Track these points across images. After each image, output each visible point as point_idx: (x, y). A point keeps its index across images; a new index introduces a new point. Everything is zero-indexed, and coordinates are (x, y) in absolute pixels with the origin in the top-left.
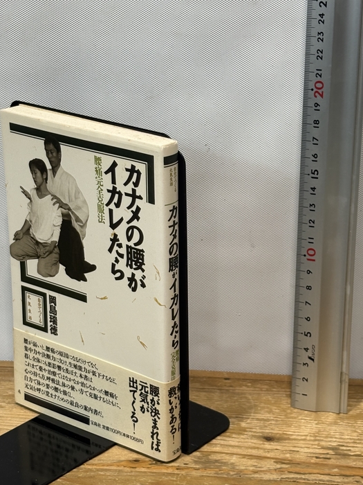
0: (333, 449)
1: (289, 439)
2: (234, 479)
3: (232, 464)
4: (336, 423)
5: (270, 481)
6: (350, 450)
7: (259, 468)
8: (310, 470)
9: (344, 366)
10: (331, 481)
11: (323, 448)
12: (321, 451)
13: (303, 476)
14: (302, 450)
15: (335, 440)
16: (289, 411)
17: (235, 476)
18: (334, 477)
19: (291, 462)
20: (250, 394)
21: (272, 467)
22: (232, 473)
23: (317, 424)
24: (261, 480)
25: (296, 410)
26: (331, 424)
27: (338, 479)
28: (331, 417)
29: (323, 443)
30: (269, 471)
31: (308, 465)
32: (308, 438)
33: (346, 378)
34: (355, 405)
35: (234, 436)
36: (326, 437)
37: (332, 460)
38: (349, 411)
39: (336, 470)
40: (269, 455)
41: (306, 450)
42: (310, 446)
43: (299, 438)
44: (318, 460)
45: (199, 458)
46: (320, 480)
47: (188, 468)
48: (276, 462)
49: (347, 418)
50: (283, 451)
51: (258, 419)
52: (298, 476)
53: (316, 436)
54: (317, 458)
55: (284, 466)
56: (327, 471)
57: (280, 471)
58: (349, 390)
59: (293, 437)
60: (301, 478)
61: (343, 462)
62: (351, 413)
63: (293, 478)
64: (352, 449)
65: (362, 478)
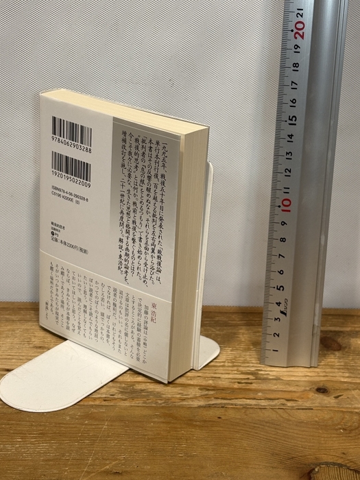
0: (252, 373)
2: (163, 407)
4: (249, 349)
6: (268, 374)
7: (186, 395)
8: (236, 396)
10: (258, 405)
11: (243, 373)
12: (242, 376)
13: (230, 402)
14: (223, 376)
15: (252, 365)
17: (163, 405)
18: (260, 401)
19: (215, 388)
21: (198, 394)
23: (231, 351)
24: (190, 408)
26: (245, 350)
27: (263, 403)
29: (242, 369)
30: (196, 398)
31: (233, 390)
32: (226, 364)
36: (242, 363)
37: (253, 384)
39: (260, 394)
40: (192, 382)
41: (227, 376)
42: (230, 372)
43: (218, 364)
44: (240, 385)
45: (123, 388)
46: (246, 405)
47: (115, 399)
48: (201, 389)
50: (205, 378)
52: (226, 402)
53: (234, 362)
54: (239, 383)
55: (212, 393)
56: (252, 395)
57: (207, 397)
60: (228, 404)
61: (264, 386)
63: (221, 404)
64: (270, 373)
65: (288, 400)
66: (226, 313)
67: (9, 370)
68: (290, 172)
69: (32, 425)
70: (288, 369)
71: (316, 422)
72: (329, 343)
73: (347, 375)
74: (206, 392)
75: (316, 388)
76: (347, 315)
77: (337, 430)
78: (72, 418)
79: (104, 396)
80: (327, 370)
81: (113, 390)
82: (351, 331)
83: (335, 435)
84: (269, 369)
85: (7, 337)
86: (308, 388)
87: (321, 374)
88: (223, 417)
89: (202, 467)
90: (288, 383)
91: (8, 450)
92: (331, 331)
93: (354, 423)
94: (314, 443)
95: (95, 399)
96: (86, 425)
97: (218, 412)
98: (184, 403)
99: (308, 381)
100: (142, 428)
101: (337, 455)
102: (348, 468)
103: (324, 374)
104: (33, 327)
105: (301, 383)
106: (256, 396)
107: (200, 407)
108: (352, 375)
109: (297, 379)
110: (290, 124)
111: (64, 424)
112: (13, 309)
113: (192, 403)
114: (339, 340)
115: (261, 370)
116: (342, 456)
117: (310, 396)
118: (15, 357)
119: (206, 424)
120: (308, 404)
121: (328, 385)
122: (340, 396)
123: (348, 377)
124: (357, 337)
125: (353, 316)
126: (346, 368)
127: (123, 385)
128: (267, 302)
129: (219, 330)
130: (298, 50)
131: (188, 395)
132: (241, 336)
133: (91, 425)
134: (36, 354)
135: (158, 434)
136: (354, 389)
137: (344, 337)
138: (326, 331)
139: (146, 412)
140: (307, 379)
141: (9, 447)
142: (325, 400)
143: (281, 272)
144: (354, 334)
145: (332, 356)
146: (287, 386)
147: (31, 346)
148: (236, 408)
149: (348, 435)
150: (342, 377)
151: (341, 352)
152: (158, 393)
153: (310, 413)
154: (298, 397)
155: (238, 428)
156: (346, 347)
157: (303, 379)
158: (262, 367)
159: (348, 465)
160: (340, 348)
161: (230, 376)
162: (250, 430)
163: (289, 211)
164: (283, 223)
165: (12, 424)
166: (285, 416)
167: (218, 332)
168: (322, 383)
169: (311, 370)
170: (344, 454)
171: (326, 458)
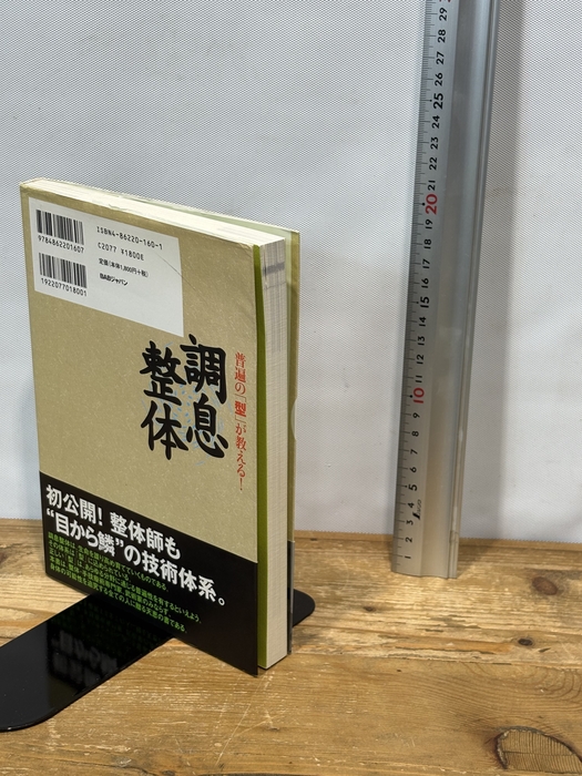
0: (444, 620)
1: (393, 609)
2: (334, 656)
3: (331, 639)
4: (445, 590)
5: (376, 658)
8: (421, 645)
9: (455, 524)
10: (446, 657)
11: (433, 619)
12: (432, 623)
13: (414, 652)
14: (409, 621)
16: (389, 576)
18: (449, 653)
19: (397, 636)
20: (342, 557)
21: (377, 642)
22: (331, 650)
25: (397, 575)
26: (439, 591)
28: (438, 582)
29: (432, 613)
30: (374, 647)
31: (419, 639)
32: (415, 607)
33: (456, 538)
34: (465, 569)
35: (329, 606)
38: (459, 575)
39: (451, 644)
40: (371, 628)
41: (414, 622)
43: (405, 607)
49: (457, 584)
51: (355, 587)
52: (409, 652)
53: (424, 605)
54: (427, 630)
55: (394, 641)
56: (440, 646)
57: (387, 646)
58: (459, 551)
59: (398, 607)
60: (411, 655)
61: (457, 635)
62: (461, 577)
64: (466, 619)
65: (482, 653)
73: (559, 624)
77: (536, 689)
82: (572, 571)
86: (509, 639)
88: (404, 671)
89: (372, 727)
90: (486, 632)
92: (547, 571)
97: (398, 665)
102: (543, 734)
114: (556, 582)
116: (538, 719)
119: (382, 677)
121: (535, 636)
123: (559, 627)
126: (559, 616)
136: (565, 642)
138: (542, 571)
139: (314, 661)
144: (575, 575)
145: (544, 602)
148: (420, 661)
150: (552, 627)
153: (506, 669)
160: (555, 591)
166: (478, 671)
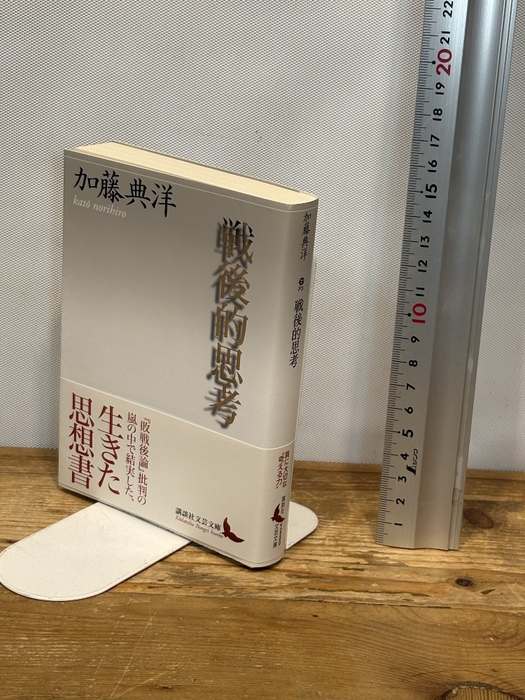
6: (387, 558)
7: (267, 583)
15: (363, 544)
17: (234, 596)
23: (334, 524)
24: (273, 601)
27: (379, 597)
36: (350, 541)
37: (365, 572)
42: (333, 553)
44: (346, 571)
45: (177, 571)
46: (355, 599)
47: (165, 586)
48: (290, 576)
50: (296, 560)
63: (318, 597)
66: (328, 471)
67: (11, 542)
68: (426, 265)
69: (43, 618)
70: (416, 552)
71: (455, 625)
72: (476, 518)
74: (297, 581)
75: (456, 579)
76: (502, 480)
78: (102, 610)
79: (149, 581)
80: (473, 555)
81: (162, 574)
83: (483, 645)
84: (389, 550)
85: (10, 495)
87: (463, 561)
91: (7, 652)
93: (509, 628)
94: (451, 654)
95: (136, 585)
96: (121, 620)
98: (265, 594)
99: (445, 570)
100: (203, 626)
101: (484, 672)
103: (468, 560)
104: (49, 483)
105: (435, 572)
106: (368, 588)
107: (287, 600)
108: (508, 563)
109: (428, 566)
110: (427, 196)
111: (90, 618)
112: (20, 457)
113: (275, 594)
115: (378, 552)
117: (447, 590)
118: (21, 524)
120: (443, 601)
122: (491, 591)
124: (516, 511)
125: (511, 481)
127: (177, 567)
128: (387, 454)
129: (317, 495)
130: (442, 90)
131: (271, 583)
132: (349, 504)
133: (129, 620)
134: (52, 521)
135: (226, 636)
137: (497, 510)
140: (444, 566)
141: (8, 647)
142: (468, 596)
143: (409, 410)
146: (414, 575)
147: (45, 509)
149: (500, 645)
151: (493, 530)
152: (228, 579)
154: (429, 591)
155: (342, 631)
156: (500, 524)
157: (438, 566)
158: (378, 547)
159: (500, 686)
161: (333, 559)
162: (360, 634)
163: (423, 322)
164: (415, 339)
165: (14, 616)
167: (315, 498)
168: (464, 572)
169: (450, 553)
170: (494, 671)
171: (468, 676)
